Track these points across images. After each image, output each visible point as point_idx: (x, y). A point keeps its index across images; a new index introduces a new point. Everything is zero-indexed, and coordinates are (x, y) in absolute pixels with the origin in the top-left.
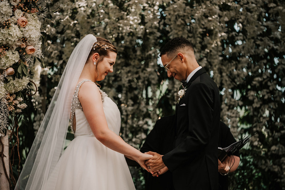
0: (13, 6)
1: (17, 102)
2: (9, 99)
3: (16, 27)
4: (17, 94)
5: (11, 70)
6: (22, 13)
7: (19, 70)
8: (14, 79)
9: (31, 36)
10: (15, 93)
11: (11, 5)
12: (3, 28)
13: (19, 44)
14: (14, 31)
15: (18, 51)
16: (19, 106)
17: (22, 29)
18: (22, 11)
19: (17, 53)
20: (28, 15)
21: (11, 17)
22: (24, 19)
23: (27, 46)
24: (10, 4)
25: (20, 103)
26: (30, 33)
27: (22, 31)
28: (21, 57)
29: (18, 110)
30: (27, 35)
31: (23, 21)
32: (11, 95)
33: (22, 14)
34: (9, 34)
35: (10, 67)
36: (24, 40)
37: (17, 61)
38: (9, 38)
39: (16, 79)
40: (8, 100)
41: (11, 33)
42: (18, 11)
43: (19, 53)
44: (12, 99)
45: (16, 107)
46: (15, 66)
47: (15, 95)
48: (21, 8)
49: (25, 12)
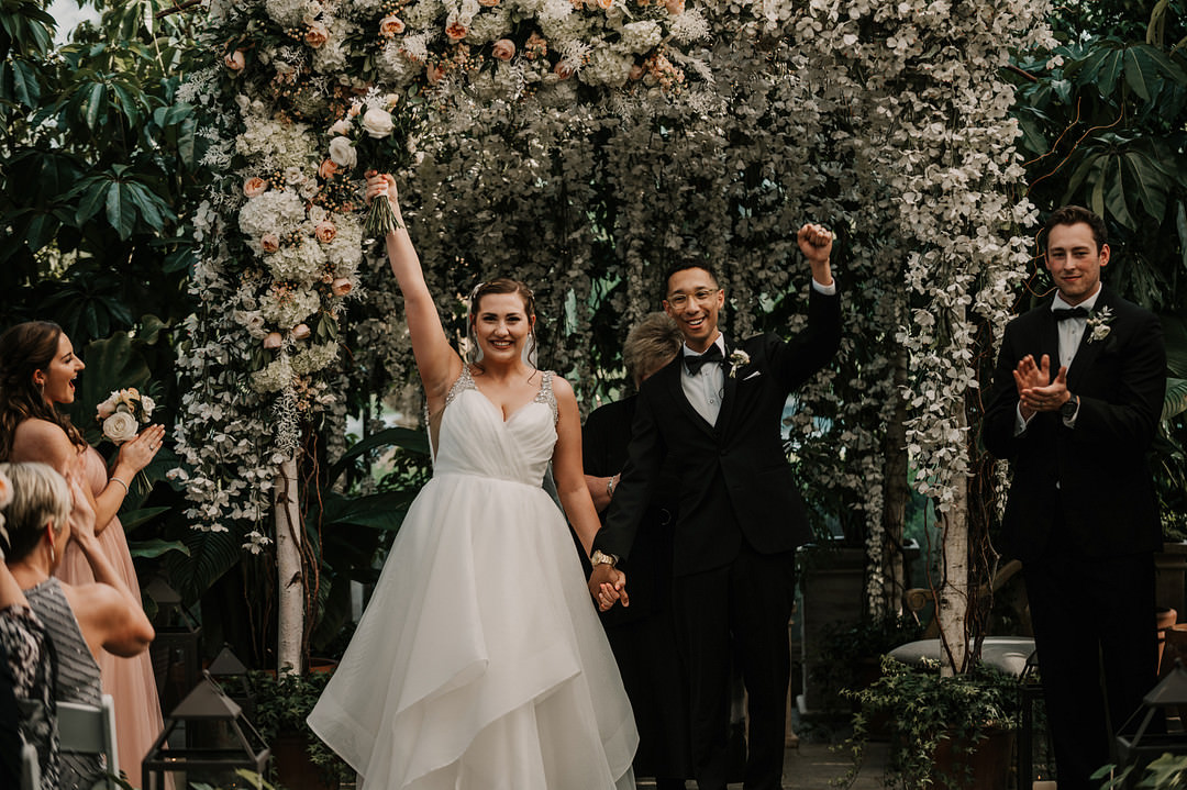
0: (306, 200)
1: (317, 392)
2: (300, 387)
3: (313, 241)
4: (315, 375)
5: (303, 329)
6: (325, 212)
7: (320, 331)
8: (309, 348)
9: (345, 260)
10: (310, 374)
11: (302, 199)
12: (287, 247)
13: (317, 276)
14: (310, 252)
15: (317, 290)
16: (318, 399)
17: (325, 246)
18: (325, 208)
19: (315, 294)
20: (336, 217)
21: (302, 222)
22: (328, 225)
23: (335, 278)
24: (300, 195)
25: (322, 393)
26: (343, 255)
27: (325, 251)
28: (323, 301)
29: (317, 408)
30: (335, 259)
31: (327, 231)
32: (303, 377)
33: (323, 216)
34: (300, 260)
35: (302, 323)
36: (329, 267)
37: (315, 311)
38: (300, 268)
39: (314, 346)
40: (296, 388)
41: (303, 257)
42: (315, 209)
43: (319, 293)
44: (305, 385)
45: (312, 401)
46: (312, 321)
47: (310, 378)
48: (322, 204)
49: (331, 210)
